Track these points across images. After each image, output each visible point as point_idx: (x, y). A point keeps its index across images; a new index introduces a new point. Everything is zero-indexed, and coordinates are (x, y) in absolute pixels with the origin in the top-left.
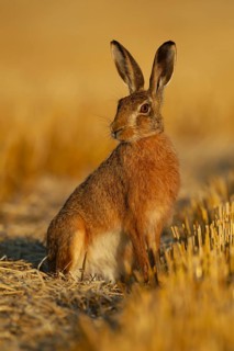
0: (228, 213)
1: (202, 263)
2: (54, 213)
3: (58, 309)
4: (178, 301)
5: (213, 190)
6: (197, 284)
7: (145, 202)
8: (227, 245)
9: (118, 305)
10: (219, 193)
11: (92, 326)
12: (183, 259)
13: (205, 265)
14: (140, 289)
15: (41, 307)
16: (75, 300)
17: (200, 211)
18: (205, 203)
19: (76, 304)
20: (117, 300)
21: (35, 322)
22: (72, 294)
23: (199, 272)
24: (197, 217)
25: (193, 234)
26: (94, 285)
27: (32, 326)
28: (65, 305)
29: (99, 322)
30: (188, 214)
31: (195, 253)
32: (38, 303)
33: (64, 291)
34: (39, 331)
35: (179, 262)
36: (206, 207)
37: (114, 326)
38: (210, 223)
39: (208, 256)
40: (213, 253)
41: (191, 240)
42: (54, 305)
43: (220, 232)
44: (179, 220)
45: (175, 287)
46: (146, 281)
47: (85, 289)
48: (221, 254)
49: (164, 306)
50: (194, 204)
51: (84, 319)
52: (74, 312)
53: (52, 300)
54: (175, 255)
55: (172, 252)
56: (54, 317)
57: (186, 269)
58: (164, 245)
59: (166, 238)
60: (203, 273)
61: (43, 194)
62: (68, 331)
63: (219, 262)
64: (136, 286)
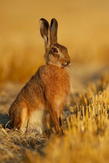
0: (97, 100)
1: (84, 124)
2: (13, 100)
3: (15, 146)
4: (73, 142)
5: (89, 89)
6: (82, 134)
7: (53, 96)
8: (97, 115)
9: (44, 144)
10: (93, 90)
11: (31, 154)
12: (76, 122)
13: (86, 125)
14: (54, 136)
15: (7, 145)
16: (23, 141)
17: (83, 99)
18: (86, 95)
19: (24, 144)
20: (43, 142)
21: (4, 152)
22: (22, 139)
23: (83, 129)
24: (82, 102)
25: (80, 110)
26: (33, 135)
27: (3, 154)
28: (18, 144)
29: (35, 152)
30: (77, 100)
31: (81, 119)
32: (5, 143)
33: (18, 137)
34: (6, 156)
35: (73, 124)
36: (86, 97)
37: (42, 154)
38: (88, 105)
39: (87, 121)
40: (90, 119)
41: (79, 113)
42: (13, 144)
43: (93, 109)
44: (73, 104)
45: (71, 135)
46: (57, 133)
47: (28, 136)
48: (94, 120)
49: (66, 145)
50: (81, 96)
51: (28, 151)
52: (22, 147)
53: (12, 142)
54: (72, 120)
55: (70, 119)
56: (13, 150)
57: (77, 127)
58: (66, 115)
59: (67, 112)
60: (85, 129)
61: (7, 91)
62: (20, 157)
63: (93, 123)
64: (52, 135)
